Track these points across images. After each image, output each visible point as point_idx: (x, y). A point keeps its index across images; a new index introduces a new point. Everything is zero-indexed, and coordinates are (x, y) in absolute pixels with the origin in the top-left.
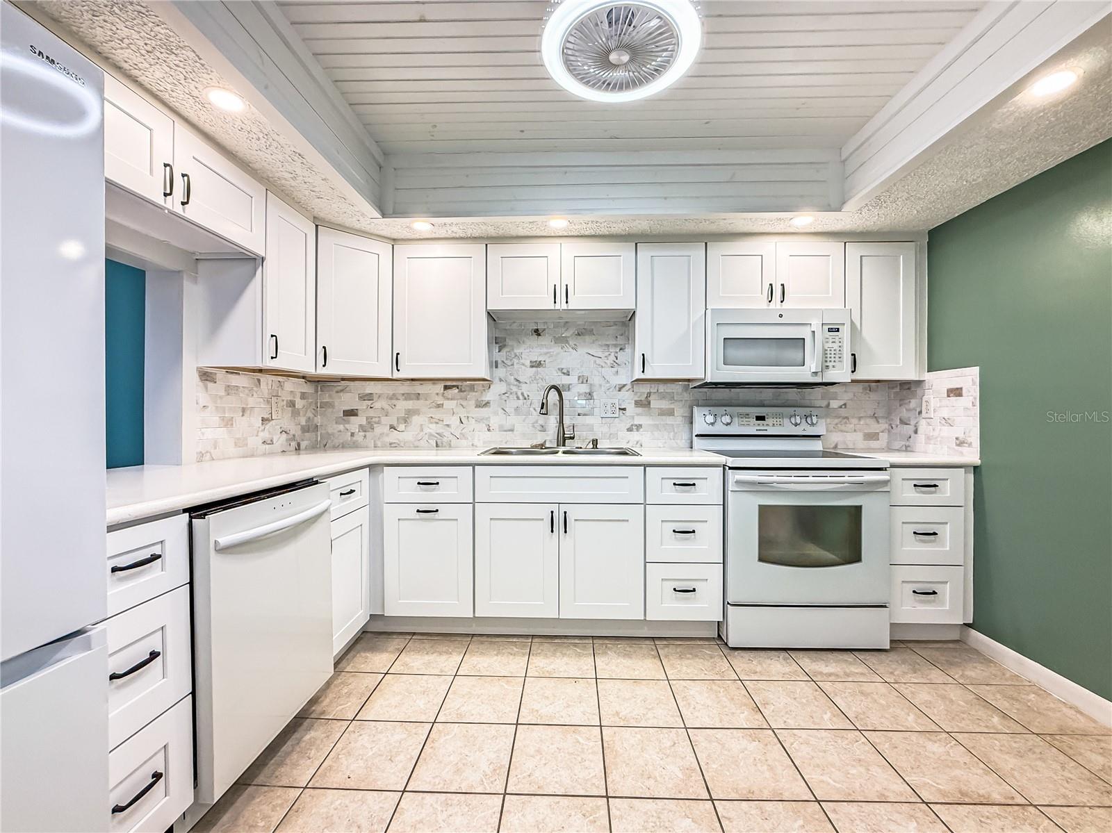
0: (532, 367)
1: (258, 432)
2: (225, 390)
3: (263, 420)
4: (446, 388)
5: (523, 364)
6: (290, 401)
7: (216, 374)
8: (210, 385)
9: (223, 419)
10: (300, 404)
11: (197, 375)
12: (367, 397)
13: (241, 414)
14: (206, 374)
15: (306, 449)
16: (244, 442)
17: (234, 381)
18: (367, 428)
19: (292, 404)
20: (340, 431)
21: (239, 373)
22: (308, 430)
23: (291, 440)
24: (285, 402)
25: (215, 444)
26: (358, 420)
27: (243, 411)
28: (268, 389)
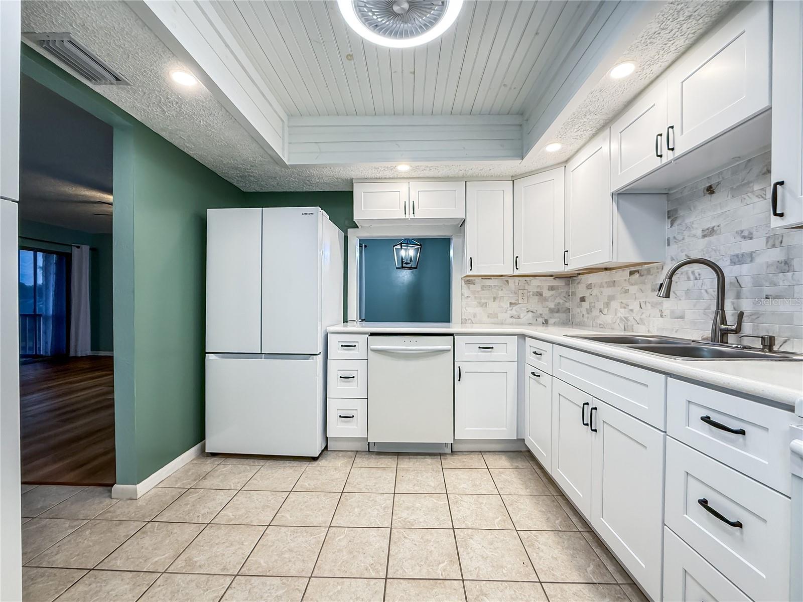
0: (704, 236)
1: (507, 311)
2: (481, 288)
3: (511, 304)
4: (631, 273)
5: (695, 236)
6: (537, 292)
7: (475, 279)
8: (471, 286)
9: (479, 303)
10: (547, 293)
11: (463, 281)
12: (589, 287)
13: (493, 300)
14: (469, 280)
15: (554, 324)
16: (495, 316)
17: (488, 282)
18: (589, 311)
19: (540, 294)
20: (578, 313)
21: (491, 279)
22: (558, 312)
23: (538, 317)
24: (531, 293)
25: (475, 315)
26: (586, 305)
27: (495, 299)
28: (515, 286)
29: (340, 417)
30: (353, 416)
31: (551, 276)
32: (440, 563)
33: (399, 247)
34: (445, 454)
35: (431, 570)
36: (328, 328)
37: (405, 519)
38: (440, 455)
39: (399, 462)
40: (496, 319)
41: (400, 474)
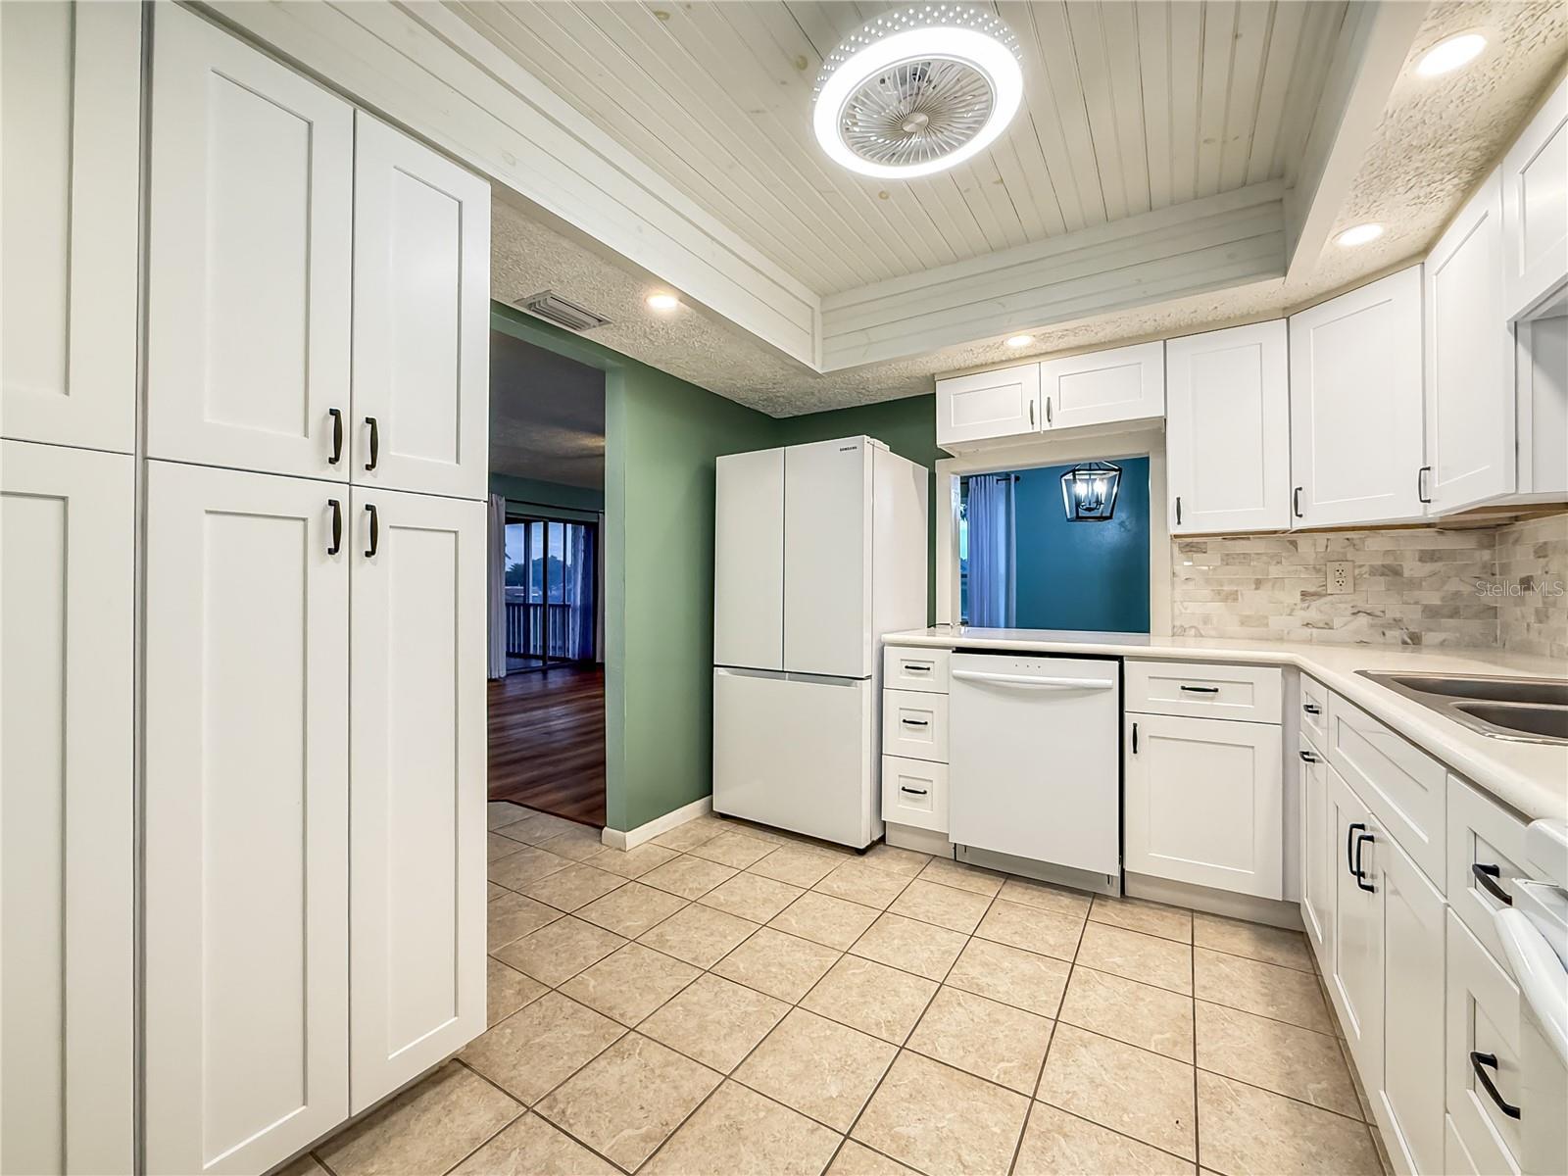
1: (1293, 610)
2: (1222, 560)
3: (1304, 594)
6: (1383, 566)
7: (1205, 543)
8: (1197, 556)
9: (1218, 592)
10: (1415, 569)
11: (1176, 549)
12: (1542, 551)
13: (1254, 586)
14: (1191, 544)
15: (1443, 646)
16: (1262, 621)
17: (1240, 546)
18: (1542, 616)
19: (1392, 572)
20: (1517, 620)
21: (1249, 538)
22: (1455, 613)
23: (1390, 626)
24: (1365, 569)
25: (1206, 620)
26: (1534, 599)
27: (1258, 584)
28: (1316, 553)
29: (904, 789)
30: (925, 792)
31: (1429, 526)
32: (1003, 1060)
33: (1070, 476)
34: (1106, 897)
35: (981, 1064)
36: (883, 636)
37: (972, 978)
38: (1095, 896)
39: (1004, 889)
40: (1265, 629)
41: (998, 907)
